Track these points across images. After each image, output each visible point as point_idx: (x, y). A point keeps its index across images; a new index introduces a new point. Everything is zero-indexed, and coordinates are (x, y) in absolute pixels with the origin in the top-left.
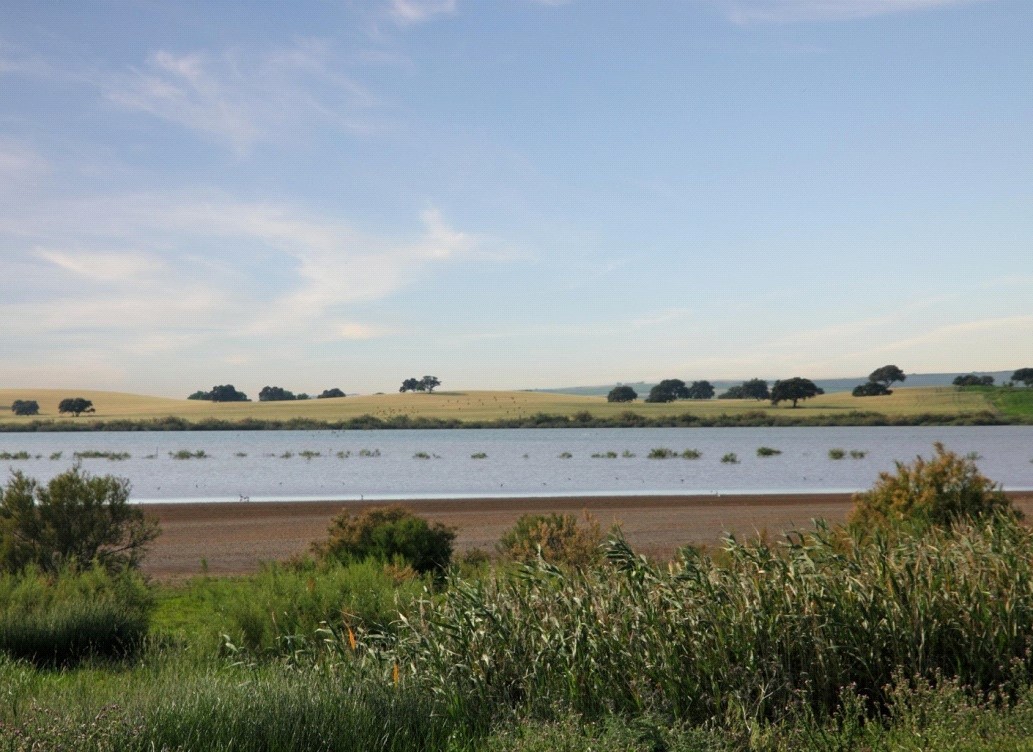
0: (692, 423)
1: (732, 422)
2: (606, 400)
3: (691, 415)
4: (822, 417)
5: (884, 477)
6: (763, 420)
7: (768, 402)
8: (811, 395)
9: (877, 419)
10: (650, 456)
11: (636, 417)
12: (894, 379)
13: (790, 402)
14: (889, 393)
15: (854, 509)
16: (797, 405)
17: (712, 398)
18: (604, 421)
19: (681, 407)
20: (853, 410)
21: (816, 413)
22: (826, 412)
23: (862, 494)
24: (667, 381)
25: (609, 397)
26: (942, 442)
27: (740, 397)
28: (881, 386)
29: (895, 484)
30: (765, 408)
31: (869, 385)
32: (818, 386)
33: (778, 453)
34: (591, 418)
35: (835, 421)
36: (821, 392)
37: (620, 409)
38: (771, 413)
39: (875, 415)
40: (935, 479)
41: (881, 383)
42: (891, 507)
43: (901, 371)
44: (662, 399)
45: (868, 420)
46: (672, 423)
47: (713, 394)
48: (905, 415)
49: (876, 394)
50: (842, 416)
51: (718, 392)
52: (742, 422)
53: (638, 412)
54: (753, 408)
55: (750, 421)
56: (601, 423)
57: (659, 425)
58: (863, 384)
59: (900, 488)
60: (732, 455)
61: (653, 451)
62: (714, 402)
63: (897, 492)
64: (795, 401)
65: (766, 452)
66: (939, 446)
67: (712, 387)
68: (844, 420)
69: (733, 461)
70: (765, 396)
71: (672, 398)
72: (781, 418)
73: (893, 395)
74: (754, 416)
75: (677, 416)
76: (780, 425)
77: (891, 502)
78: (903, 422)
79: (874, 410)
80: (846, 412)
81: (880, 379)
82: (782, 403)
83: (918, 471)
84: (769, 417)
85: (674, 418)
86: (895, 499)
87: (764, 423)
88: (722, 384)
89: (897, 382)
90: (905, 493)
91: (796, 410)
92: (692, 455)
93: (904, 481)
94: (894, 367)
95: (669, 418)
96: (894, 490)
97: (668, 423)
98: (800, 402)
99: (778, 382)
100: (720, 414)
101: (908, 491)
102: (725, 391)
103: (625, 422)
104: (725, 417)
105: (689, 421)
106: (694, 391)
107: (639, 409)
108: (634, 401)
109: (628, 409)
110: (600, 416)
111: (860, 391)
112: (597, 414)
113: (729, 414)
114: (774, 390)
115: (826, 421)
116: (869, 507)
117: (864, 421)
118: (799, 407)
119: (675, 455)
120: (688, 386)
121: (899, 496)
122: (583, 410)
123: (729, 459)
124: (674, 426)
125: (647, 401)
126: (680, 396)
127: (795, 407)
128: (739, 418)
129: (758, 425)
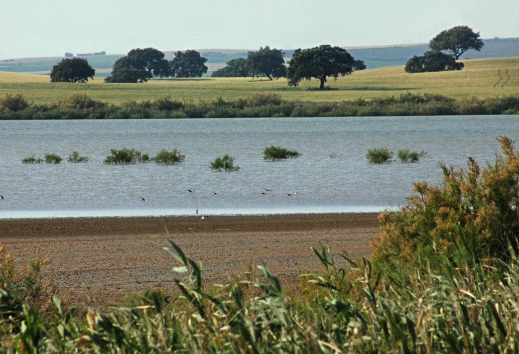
0: (174, 113)
1: (230, 110)
2: (48, 79)
3: (173, 100)
4: (361, 103)
5: (421, 189)
6: (275, 107)
7: (283, 81)
8: (347, 70)
9: (440, 105)
10: (108, 161)
11: (91, 104)
12: (465, 48)
13: (315, 81)
14: (460, 66)
15: (381, 234)
16: (326, 85)
17: (204, 76)
18: (45, 109)
19: (156, 88)
20: (405, 92)
21: (353, 96)
22: (368, 96)
23: (392, 213)
24: (138, 50)
25: (52, 75)
26: (511, 138)
27: (244, 74)
28: (446, 56)
29: (438, 199)
30: (279, 89)
31: (429, 55)
32: (356, 58)
33: (294, 154)
34: (25, 105)
35: (380, 109)
36: (361, 66)
37: (68, 91)
38: (289, 97)
39: (438, 98)
40: (496, 190)
41: (447, 52)
42: (433, 233)
43: (477, 35)
44: (130, 78)
45: (428, 106)
46: (145, 112)
47: (205, 69)
48: (481, 98)
49: (440, 68)
50: (391, 101)
51: (212, 67)
52: (246, 110)
53: (94, 96)
54: (263, 89)
55: (257, 109)
56: (40, 113)
57: (126, 116)
58: (421, 54)
59: (446, 205)
60: (226, 158)
61: (114, 152)
62: (206, 81)
63: (442, 209)
64: (323, 80)
65: (277, 154)
66: (507, 143)
67: (204, 60)
68: (393, 108)
69: (229, 167)
70: (279, 72)
71: (145, 76)
72: (301, 104)
73: (463, 70)
74: (263, 101)
75: (152, 101)
76: (300, 115)
77: (434, 225)
78: (479, 110)
79: (435, 92)
80: (397, 95)
81: (445, 48)
82: (303, 82)
83: (473, 181)
84: (285, 102)
85: (148, 105)
86: (438, 220)
87: (277, 111)
88: (218, 55)
89: (471, 51)
90: (453, 211)
91: (324, 92)
92: (170, 159)
93: (453, 194)
94: (466, 27)
95: (141, 105)
96: (438, 208)
97: (139, 112)
98: (330, 79)
99: (298, 51)
100: (215, 100)
101: (457, 209)
102: (223, 65)
103: (76, 111)
104: (221, 103)
105: (168, 109)
106: (177, 66)
107: (96, 92)
108: (90, 81)
109: (82, 92)
110: (38, 103)
111: (416, 65)
112: (34, 99)
113: (226, 100)
114: (291, 63)
115: (367, 109)
116: (403, 233)
117: (421, 107)
118: (328, 89)
119: (146, 158)
120: (169, 58)
121: (445, 216)
122: (14, 94)
123: (223, 164)
124: (147, 116)
125: (108, 80)
126: (156, 73)
127: (322, 88)
128: (242, 104)
129: (269, 115)
